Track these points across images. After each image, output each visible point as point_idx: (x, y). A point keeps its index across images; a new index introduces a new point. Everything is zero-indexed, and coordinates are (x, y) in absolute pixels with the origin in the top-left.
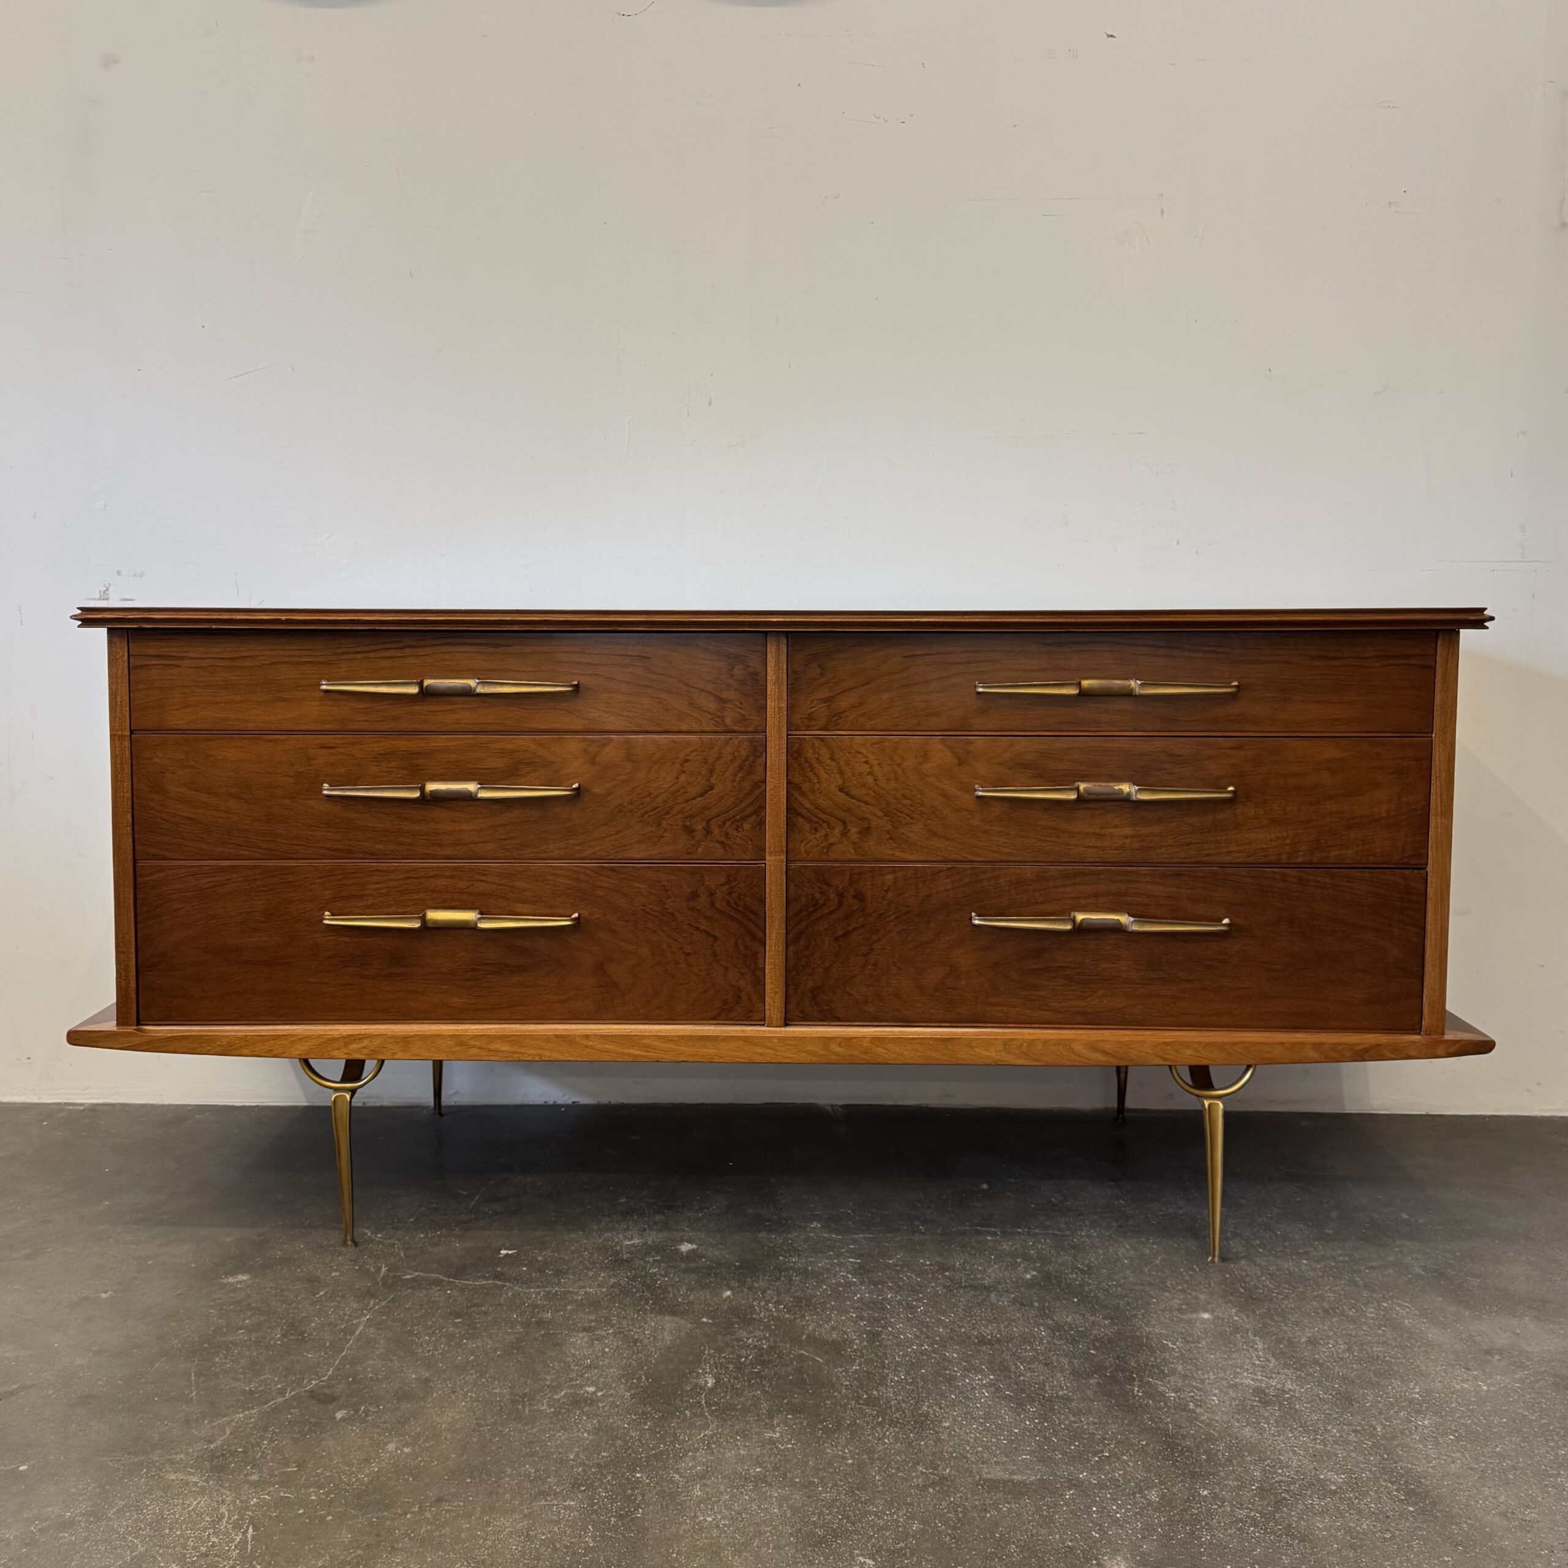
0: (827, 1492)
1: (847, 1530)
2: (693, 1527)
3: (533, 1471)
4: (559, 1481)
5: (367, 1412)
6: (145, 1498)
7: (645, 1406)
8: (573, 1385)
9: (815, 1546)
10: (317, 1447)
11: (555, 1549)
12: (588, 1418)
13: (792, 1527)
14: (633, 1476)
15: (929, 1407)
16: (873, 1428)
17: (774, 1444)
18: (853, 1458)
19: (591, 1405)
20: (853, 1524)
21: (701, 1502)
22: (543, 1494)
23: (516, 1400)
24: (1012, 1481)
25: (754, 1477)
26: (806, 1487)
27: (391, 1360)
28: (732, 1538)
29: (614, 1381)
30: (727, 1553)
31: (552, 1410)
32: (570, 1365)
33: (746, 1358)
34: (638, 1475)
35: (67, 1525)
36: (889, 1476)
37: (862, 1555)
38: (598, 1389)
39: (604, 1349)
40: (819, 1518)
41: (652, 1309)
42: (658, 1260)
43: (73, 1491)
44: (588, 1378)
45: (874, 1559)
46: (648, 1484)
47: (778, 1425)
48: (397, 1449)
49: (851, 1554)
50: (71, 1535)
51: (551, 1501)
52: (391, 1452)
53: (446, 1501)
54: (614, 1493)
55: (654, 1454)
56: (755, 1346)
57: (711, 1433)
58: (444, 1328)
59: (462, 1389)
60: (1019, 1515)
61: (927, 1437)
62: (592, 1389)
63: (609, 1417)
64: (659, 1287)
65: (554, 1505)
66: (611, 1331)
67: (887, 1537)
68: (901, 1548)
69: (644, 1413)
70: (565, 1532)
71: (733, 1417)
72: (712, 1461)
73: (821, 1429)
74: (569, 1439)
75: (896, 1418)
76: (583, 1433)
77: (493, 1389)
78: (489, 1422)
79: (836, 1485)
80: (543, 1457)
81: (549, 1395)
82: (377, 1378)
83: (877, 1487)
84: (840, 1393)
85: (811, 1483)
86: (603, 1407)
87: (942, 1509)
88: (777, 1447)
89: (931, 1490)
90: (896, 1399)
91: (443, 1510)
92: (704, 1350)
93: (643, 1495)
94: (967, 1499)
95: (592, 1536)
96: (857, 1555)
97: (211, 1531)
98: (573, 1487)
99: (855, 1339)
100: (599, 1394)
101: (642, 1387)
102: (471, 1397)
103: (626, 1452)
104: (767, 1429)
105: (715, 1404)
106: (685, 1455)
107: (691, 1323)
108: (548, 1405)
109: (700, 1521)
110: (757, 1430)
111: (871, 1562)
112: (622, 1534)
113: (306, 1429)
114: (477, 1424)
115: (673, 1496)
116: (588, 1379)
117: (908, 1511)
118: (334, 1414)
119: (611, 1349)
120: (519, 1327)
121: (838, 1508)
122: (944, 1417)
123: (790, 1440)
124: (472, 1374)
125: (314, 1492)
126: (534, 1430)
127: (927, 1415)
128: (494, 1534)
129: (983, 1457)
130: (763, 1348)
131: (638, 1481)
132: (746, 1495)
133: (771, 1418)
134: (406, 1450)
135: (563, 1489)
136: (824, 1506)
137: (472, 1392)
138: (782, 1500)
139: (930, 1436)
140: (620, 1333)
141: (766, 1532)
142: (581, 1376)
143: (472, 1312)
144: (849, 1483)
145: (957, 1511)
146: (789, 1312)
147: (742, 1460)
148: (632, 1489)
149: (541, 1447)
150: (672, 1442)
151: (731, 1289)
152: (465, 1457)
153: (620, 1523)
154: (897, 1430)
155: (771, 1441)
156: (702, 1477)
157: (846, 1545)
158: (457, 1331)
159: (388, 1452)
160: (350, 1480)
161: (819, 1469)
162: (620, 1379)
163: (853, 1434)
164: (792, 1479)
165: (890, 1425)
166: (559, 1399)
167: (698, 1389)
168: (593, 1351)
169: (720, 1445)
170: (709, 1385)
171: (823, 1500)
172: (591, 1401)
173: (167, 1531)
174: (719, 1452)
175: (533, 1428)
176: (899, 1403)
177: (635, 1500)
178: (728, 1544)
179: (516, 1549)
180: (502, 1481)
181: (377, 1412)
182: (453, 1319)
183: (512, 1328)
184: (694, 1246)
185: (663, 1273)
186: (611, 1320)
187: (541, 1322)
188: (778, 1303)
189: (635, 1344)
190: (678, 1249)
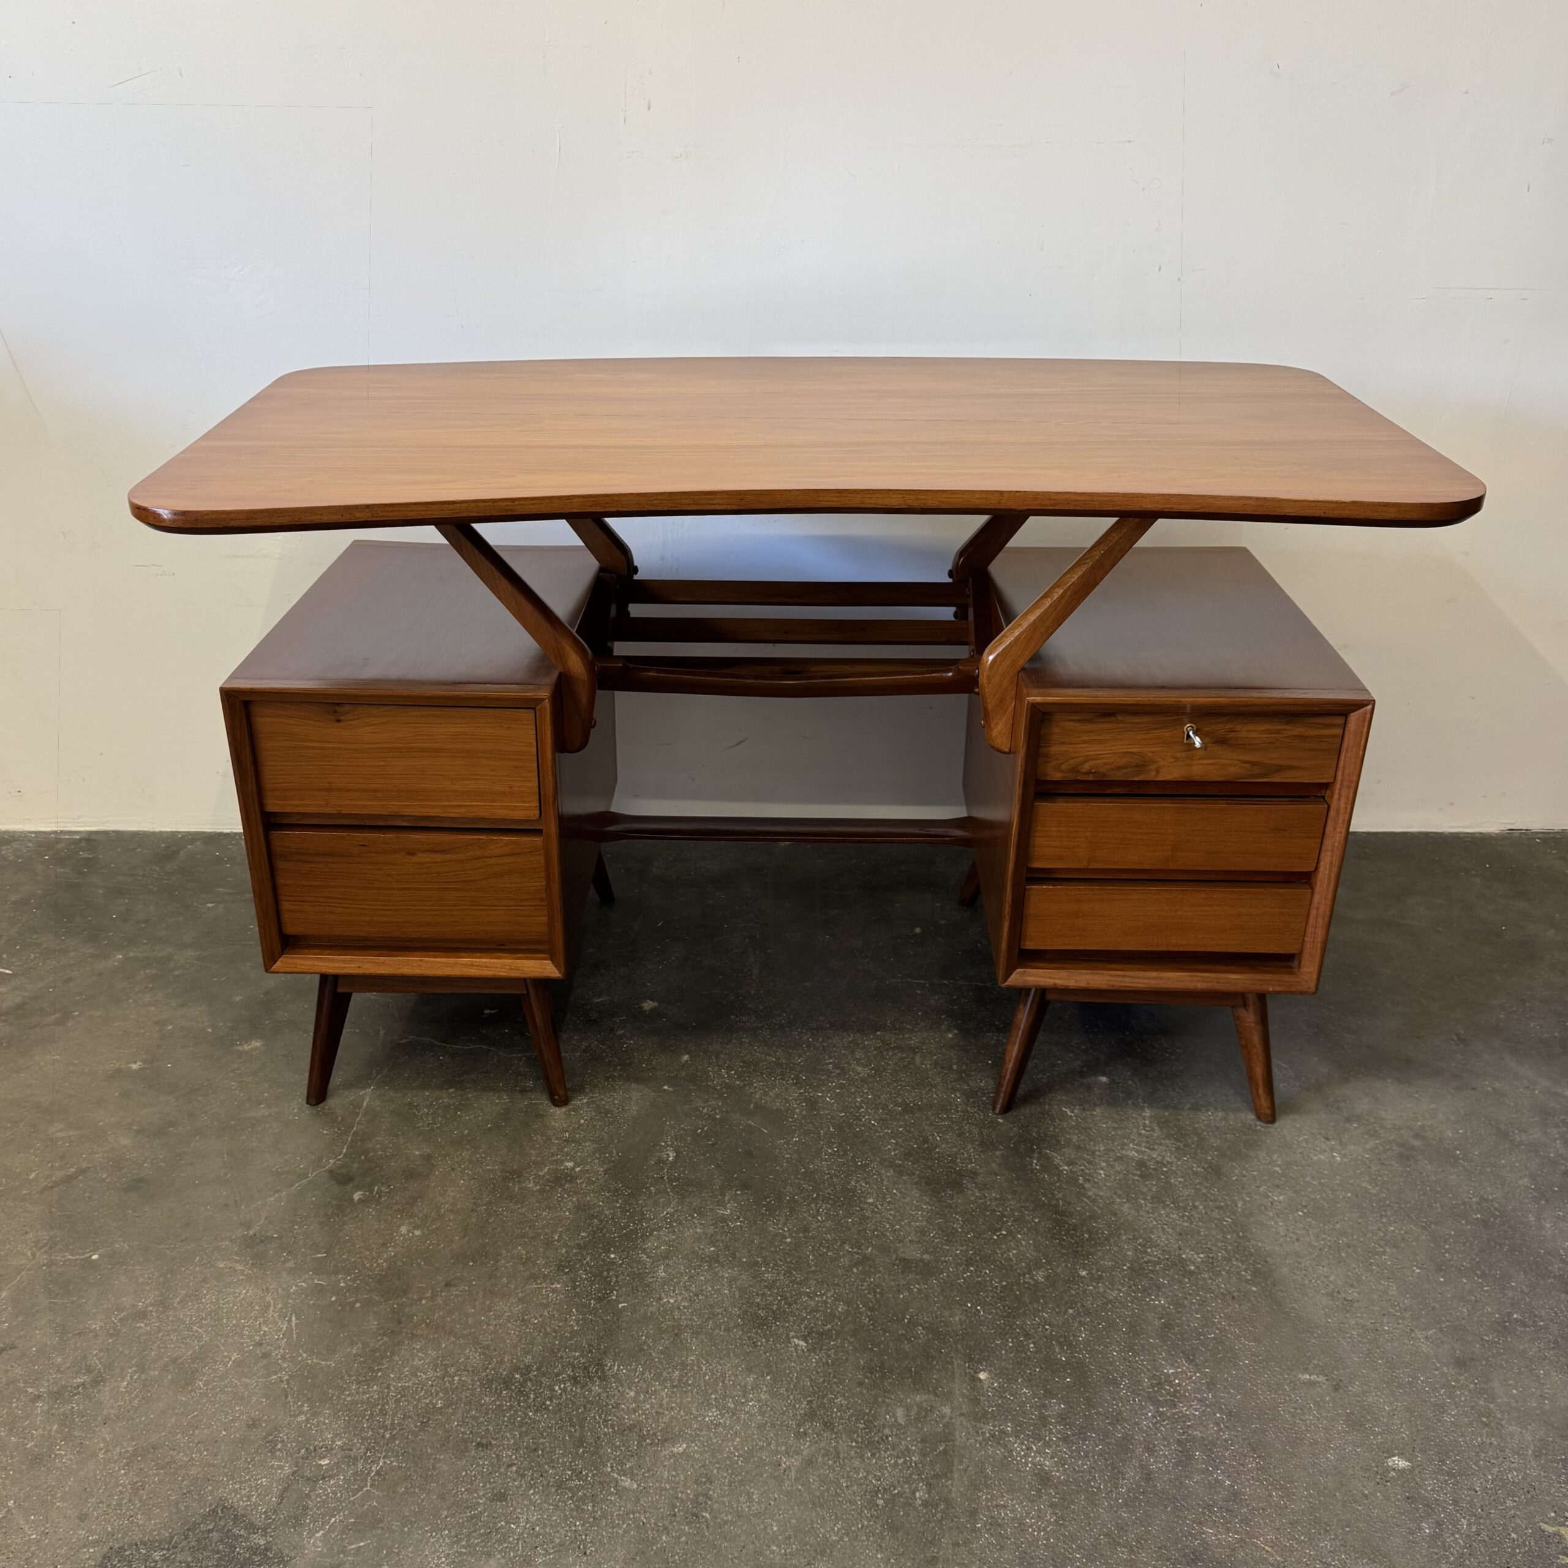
0: (769, 1272)
1: (785, 1311)
2: (659, 1309)
3: (524, 1252)
4: (546, 1263)
5: (379, 1192)
6: (202, 1287)
7: (616, 1183)
8: (555, 1161)
9: (758, 1328)
10: (340, 1231)
11: (546, 1334)
12: (569, 1196)
13: (740, 1308)
14: (609, 1257)
15: (857, 1182)
16: (808, 1205)
17: (726, 1222)
18: (791, 1236)
19: (570, 1181)
20: (790, 1305)
21: (664, 1283)
22: (534, 1277)
23: (507, 1177)
24: (922, 1260)
25: (709, 1256)
26: (751, 1268)
27: (397, 1136)
28: (690, 1320)
29: (589, 1155)
30: (686, 1335)
31: (538, 1187)
32: (551, 1139)
33: (702, 1129)
34: (612, 1256)
35: (142, 1315)
36: (821, 1255)
37: (797, 1337)
38: (577, 1165)
39: (579, 1121)
40: (762, 1300)
41: (620, 1075)
42: (624, 1020)
43: (141, 1280)
44: (567, 1152)
45: (807, 1342)
46: (621, 1265)
47: (729, 1202)
48: (409, 1231)
49: (788, 1336)
50: (146, 1325)
51: (541, 1283)
52: (404, 1235)
53: (454, 1286)
54: (594, 1276)
55: (626, 1234)
56: (710, 1116)
57: (672, 1210)
58: (441, 1099)
59: (460, 1166)
60: (927, 1297)
61: (854, 1214)
62: (570, 1164)
63: (585, 1194)
64: (625, 1052)
65: (543, 1288)
66: (585, 1101)
67: (818, 1319)
68: (828, 1330)
69: (616, 1190)
70: (554, 1316)
71: (691, 1192)
72: (674, 1240)
73: (764, 1206)
74: (552, 1219)
75: (829, 1194)
76: (565, 1212)
77: (487, 1165)
78: (485, 1202)
79: (776, 1265)
80: (532, 1238)
81: (534, 1172)
82: (386, 1156)
83: (810, 1267)
84: (782, 1166)
85: (756, 1263)
86: (582, 1183)
87: (864, 1290)
88: (728, 1225)
89: (855, 1270)
90: (829, 1173)
91: (452, 1295)
92: (666, 1121)
93: (617, 1277)
94: (884, 1279)
95: (575, 1320)
96: (793, 1337)
97: (262, 1320)
98: (558, 1270)
99: (795, 1108)
100: (578, 1169)
101: (613, 1162)
102: (468, 1175)
103: (601, 1232)
104: (719, 1205)
105: (677, 1179)
106: (651, 1234)
107: (654, 1091)
108: (534, 1182)
109: (664, 1303)
110: (711, 1207)
111: (802, 1343)
112: (600, 1317)
113: (330, 1212)
114: (475, 1204)
115: (641, 1277)
116: (567, 1154)
117: (835, 1293)
118: (352, 1194)
119: (586, 1120)
120: (505, 1097)
121: (778, 1289)
122: (868, 1193)
123: (738, 1218)
124: (467, 1149)
125: (343, 1278)
126: (524, 1210)
127: (854, 1190)
128: (495, 1319)
129: (900, 1235)
130: (716, 1119)
131: (613, 1263)
132: (702, 1275)
133: (723, 1194)
134: (417, 1233)
135: (551, 1272)
136: (766, 1287)
137: (469, 1169)
138: (732, 1280)
139: (857, 1213)
140: (593, 1102)
141: (718, 1314)
142: (561, 1151)
143: (464, 1080)
144: (788, 1263)
145: (875, 1292)
146: (739, 1078)
147: (698, 1239)
148: (608, 1271)
149: (530, 1228)
150: (640, 1221)
151: (688, 1053)
152: (467, 1238)
153: (598, 1305)
154: (829, 1206)
155: (724, 1220)
156: (666, 1256)
157: (783, 1327)
158: (451, 1102)
159: (402, 1235)
160: (372, 1265)
161: (762, 1248)
162: (594, 1153)
163: (792, 1210)
164: (740, 1259)
165: (823, 1201)
166: (544, 1176)
167: (661, 1161)
168: (571, 1122)
169: (680, 1223)
170: (671, 1159)
171: (765, 1281)
172: (570, 1177)
173: (225, 1321)
174: (679, 1230)
175: (522, 1207)
176: (831, 1178)
177: (611, 1281)
178: (687, 1326)
179: (514, 1334)
180: (499, 1263)
181: (389, 1192)
182: (447, 1089)
183: (499, 1098)
184: (655, 1004)
185: (629, 1035)
186: (584, 1088)
187: (523, 1091)
188: (729, 1068)
189: (606, 1115)
190: (641, 1007)
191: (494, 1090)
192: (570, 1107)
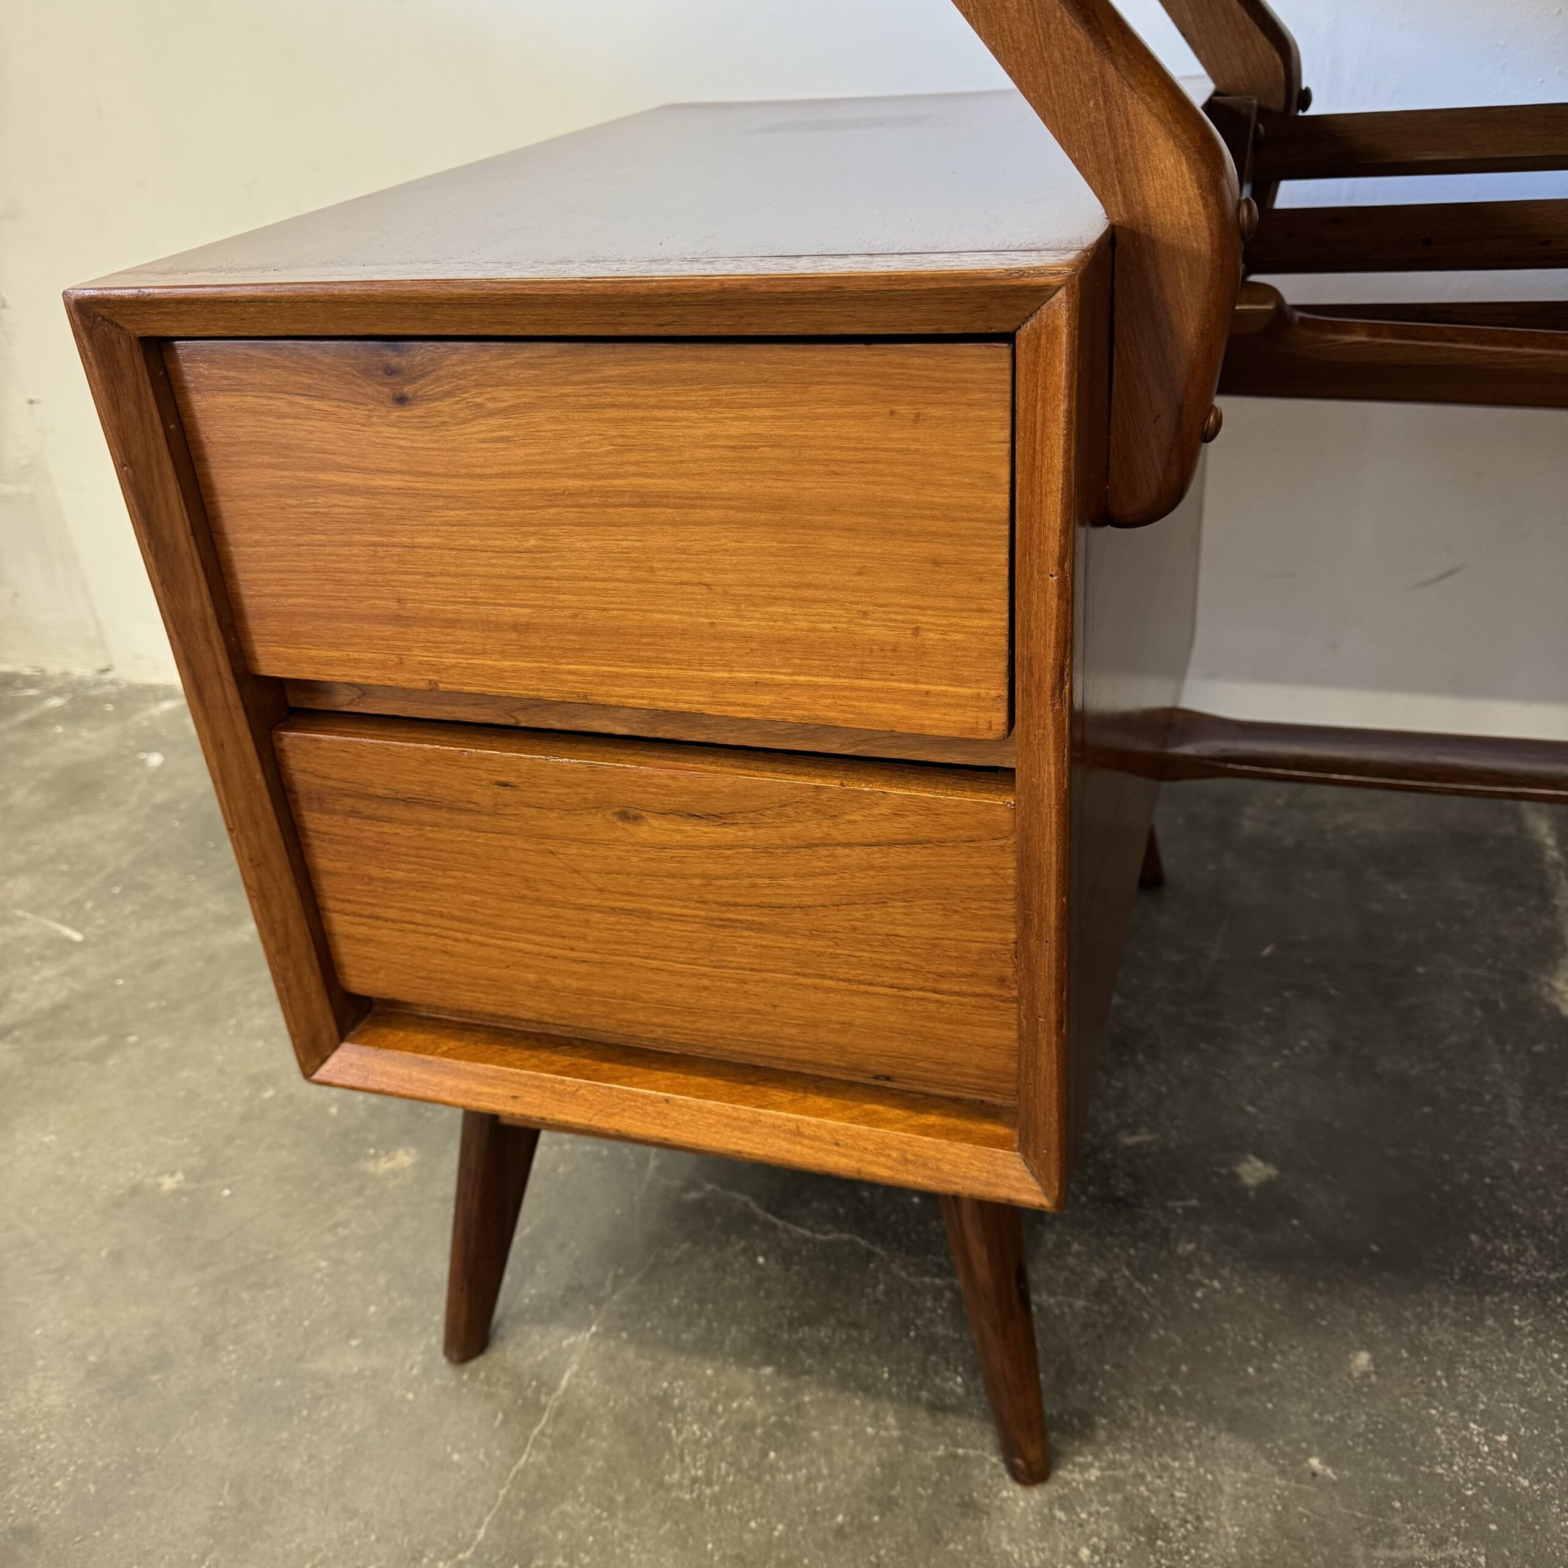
39: (1075, 1553)
42: (1193, 1210)
58: (738, 1396)
64: (1199, 1314)
66: (1094, 1474)
107: (1283, 1473)
119: (1095, 1550)
120: (891, 1420)
140: (1117, 1485)
143: (800, 1342)
146: (1524, 1465)
151: (1368, 1345)
158: (760, 1414)
168: (1054, 1551)
182: (757, 1366)
183: (877, 1419)
184: (1270, 1171)
185: (1208, 1259)
186: (1092, 1426)
187: (938, 1407)
188: (1492, 1421)
189: (1151, 1542)
190: (1235, 1177)
191: (866, 1390)
192: (1052, 1488)
